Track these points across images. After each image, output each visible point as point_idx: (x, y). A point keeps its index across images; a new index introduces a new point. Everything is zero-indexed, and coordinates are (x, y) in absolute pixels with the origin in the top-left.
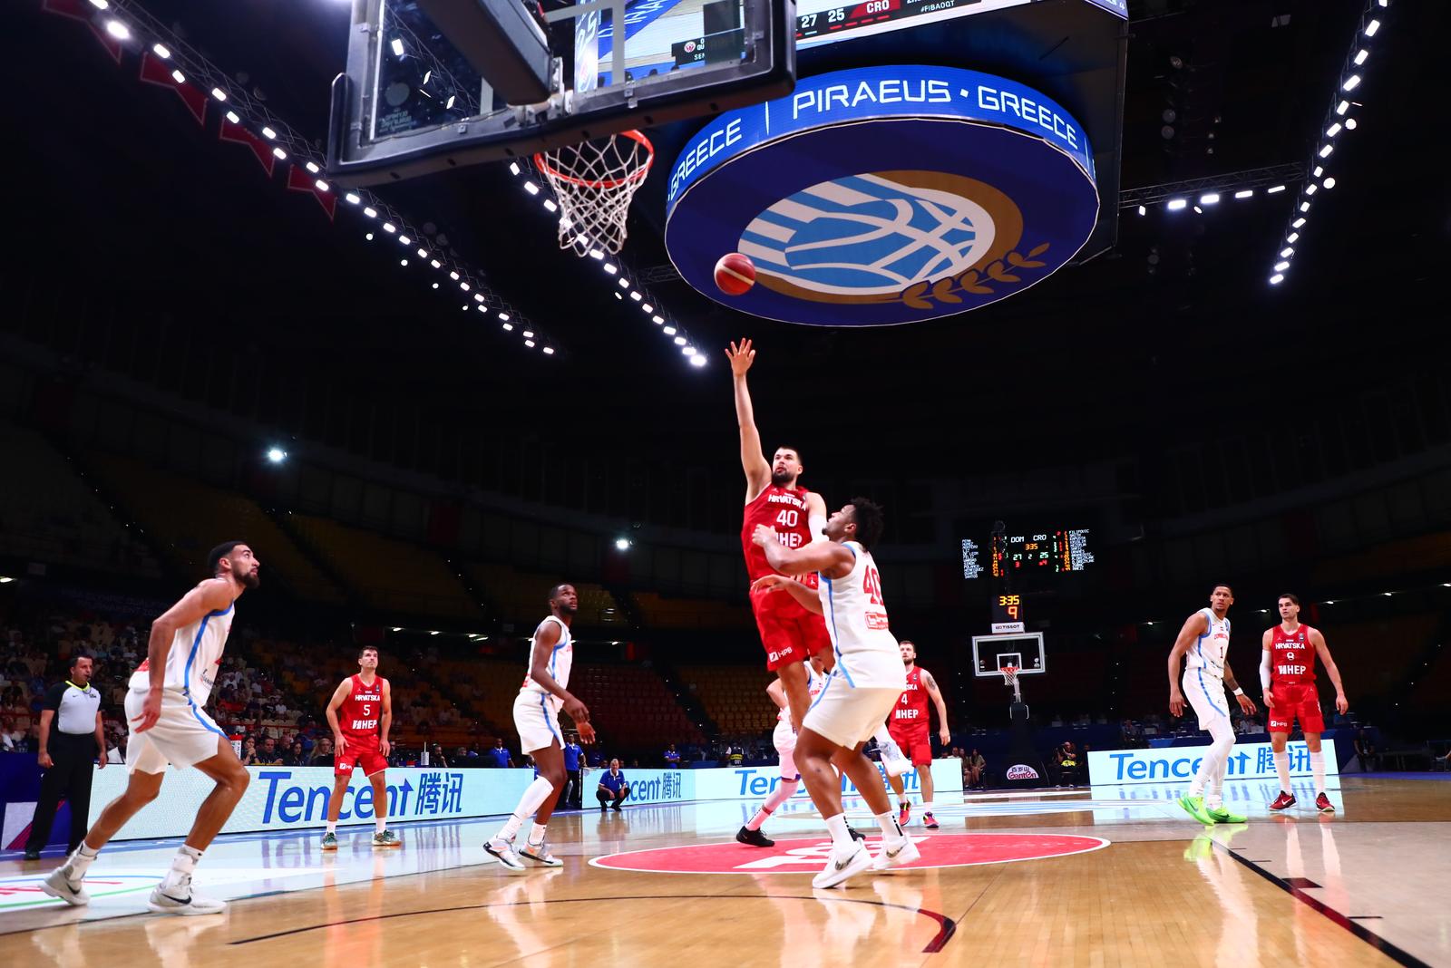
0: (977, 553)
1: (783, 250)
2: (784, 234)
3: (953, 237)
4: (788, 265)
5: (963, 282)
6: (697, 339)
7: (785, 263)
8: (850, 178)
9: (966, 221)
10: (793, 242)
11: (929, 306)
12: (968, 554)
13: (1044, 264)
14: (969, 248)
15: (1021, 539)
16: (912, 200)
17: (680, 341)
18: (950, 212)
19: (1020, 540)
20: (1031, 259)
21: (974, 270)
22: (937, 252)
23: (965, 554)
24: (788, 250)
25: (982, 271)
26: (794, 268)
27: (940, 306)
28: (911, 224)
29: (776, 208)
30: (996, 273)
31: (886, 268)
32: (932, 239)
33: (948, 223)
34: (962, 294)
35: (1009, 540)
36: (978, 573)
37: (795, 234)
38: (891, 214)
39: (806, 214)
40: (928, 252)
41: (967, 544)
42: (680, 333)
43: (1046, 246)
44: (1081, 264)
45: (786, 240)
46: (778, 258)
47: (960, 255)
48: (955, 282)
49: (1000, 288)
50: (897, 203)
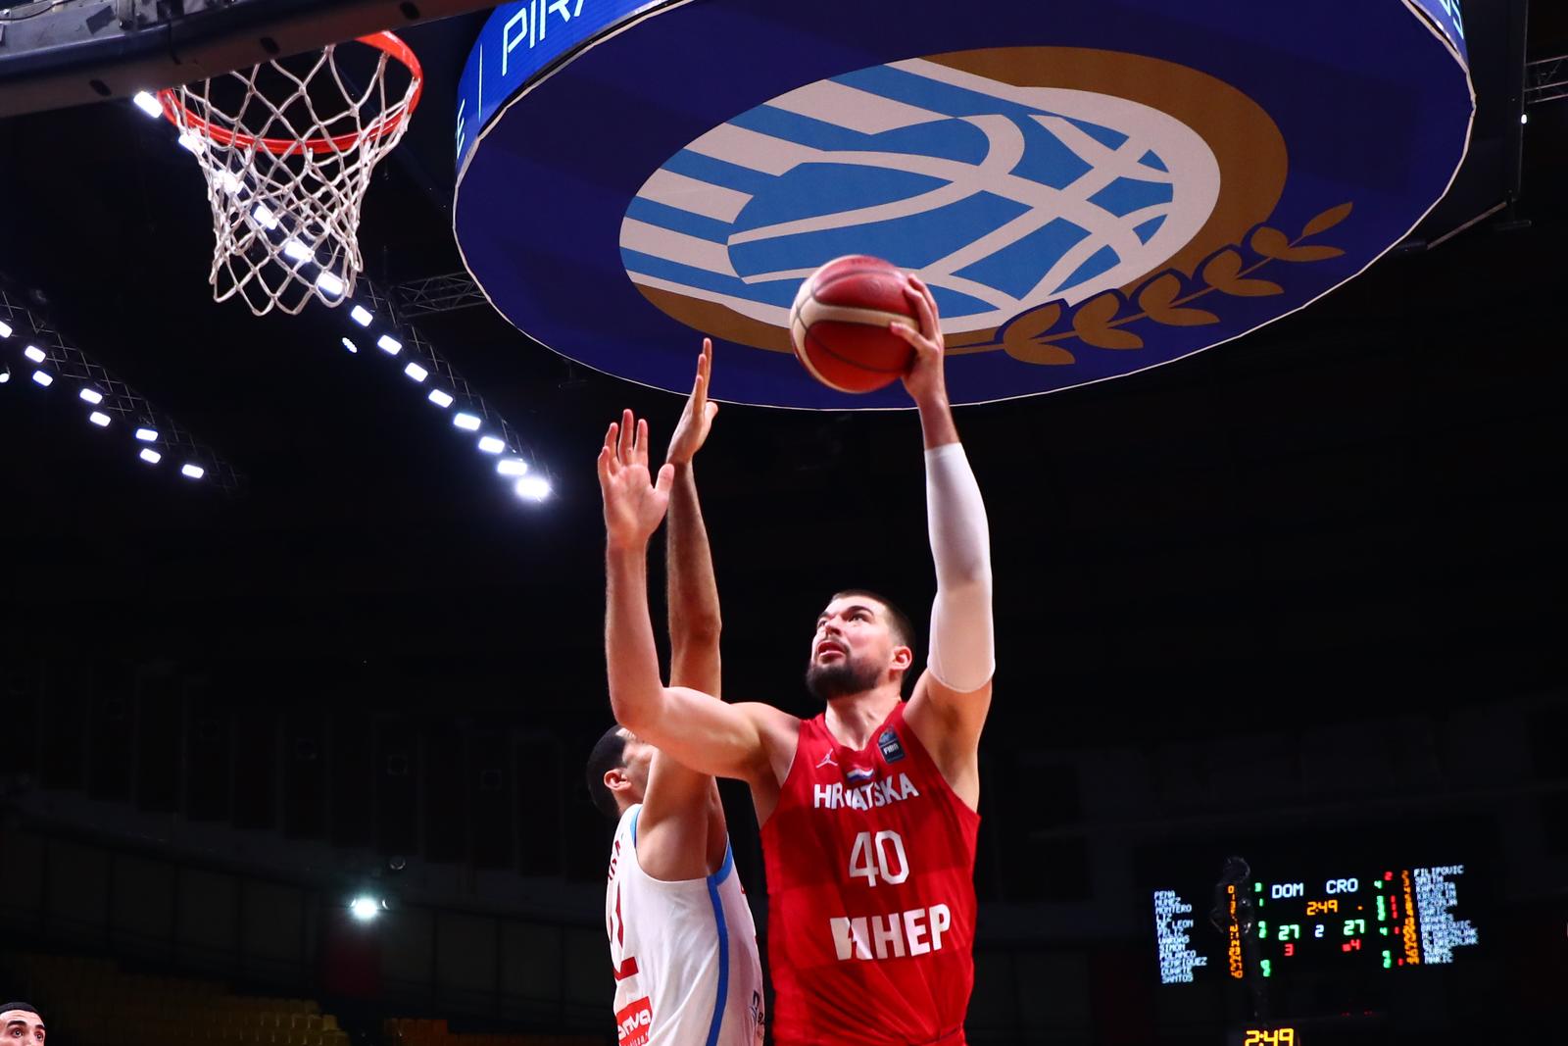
0: (1189, 923)
1: (725, 242)
2: (725, 203)
3: (1119, 197)
4: (733, 274)
5: (1143, 300)
6: (527, 440)
7: (729, 271)
8: (877, 68)
9: (1151, 160)
10: (745, 221)
11: (1066, 358)
12: (1169, 925)
13: (1340, 253)
14: (1159, 221)
15: (1296, 889)
16: (1020, 115)
17: (491, 445)
18: (1112, 139)
19: (1293, 892)
20: (1302, 244)
21: (1171, 271)
22: (1081, 234)
23: (1161, 926)
24: (735, 239)
25: (1189, 274)
26: (748, 280)
27: (1090, 357)
28: (1022, 170)
29: (706, 145)
30: (1224, 277)
31: (964, 273)
32: (1072, 203)
33: (1107, 167)
34: (1146, 328)
35: (1267, 892)
36: (1195, 969)
37: (752, 200)
38: (974, 149)
39: (775, 156)
40: (1062, 234)
41: (1167, 902)
42: (490, 427)
43: (1343, 211)
44: (1431, 246)
45: (730, 218)
46: (713, 257)
47: (1136, 239)
48: (1126, 300)
49: (1232, 310)
50: (987, 123)
